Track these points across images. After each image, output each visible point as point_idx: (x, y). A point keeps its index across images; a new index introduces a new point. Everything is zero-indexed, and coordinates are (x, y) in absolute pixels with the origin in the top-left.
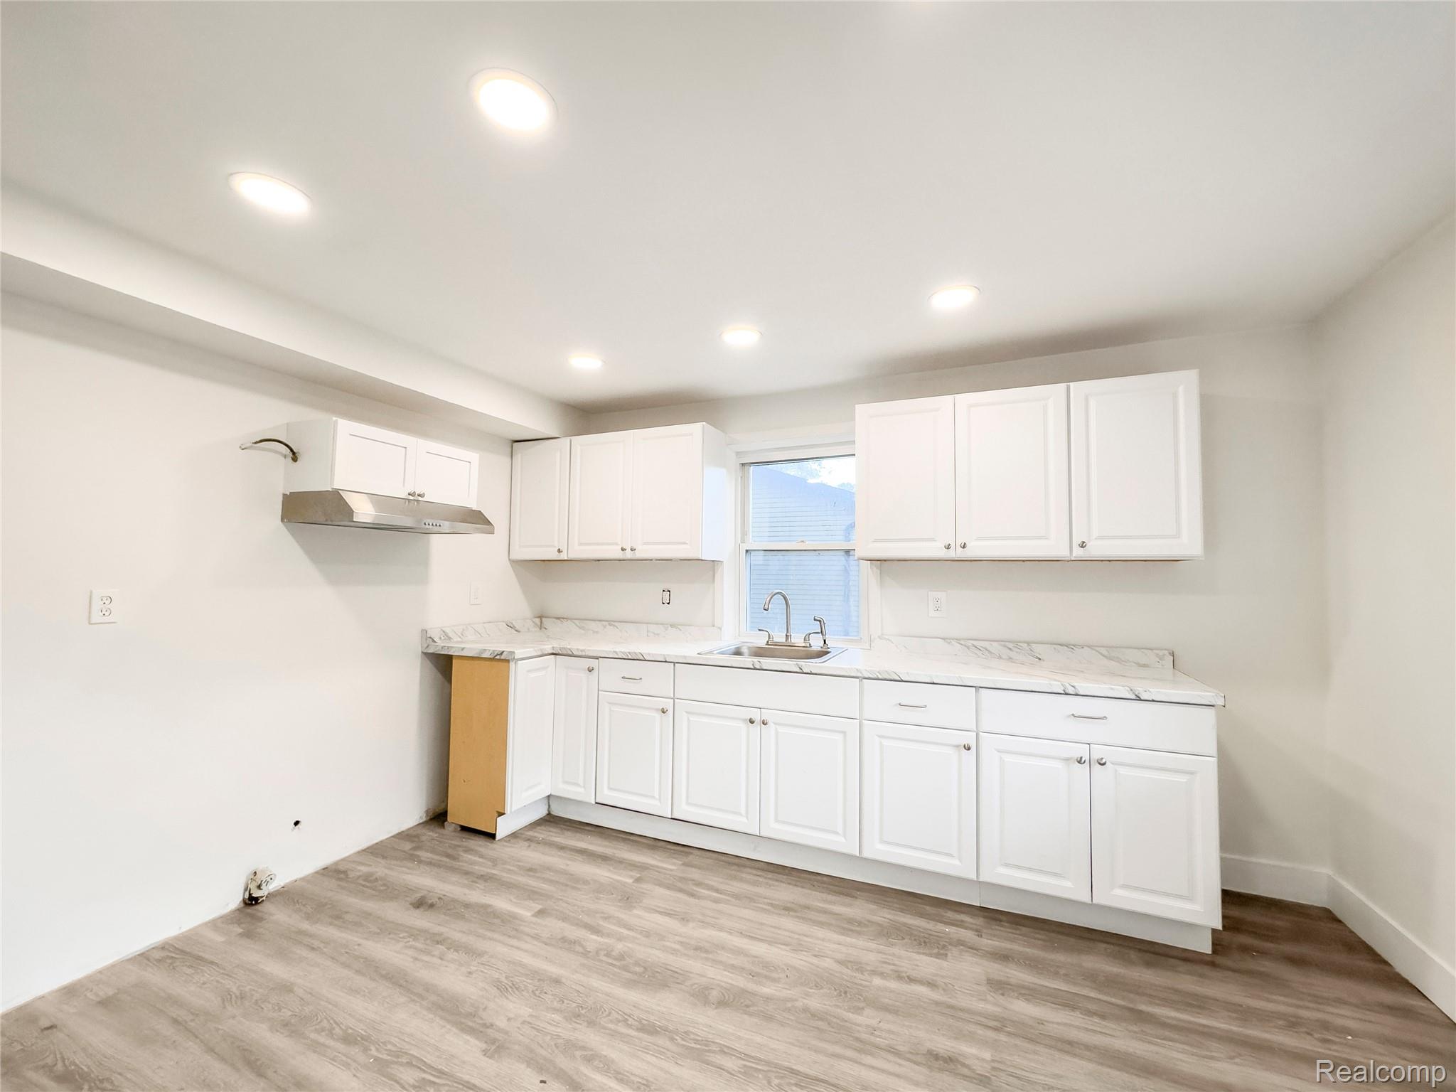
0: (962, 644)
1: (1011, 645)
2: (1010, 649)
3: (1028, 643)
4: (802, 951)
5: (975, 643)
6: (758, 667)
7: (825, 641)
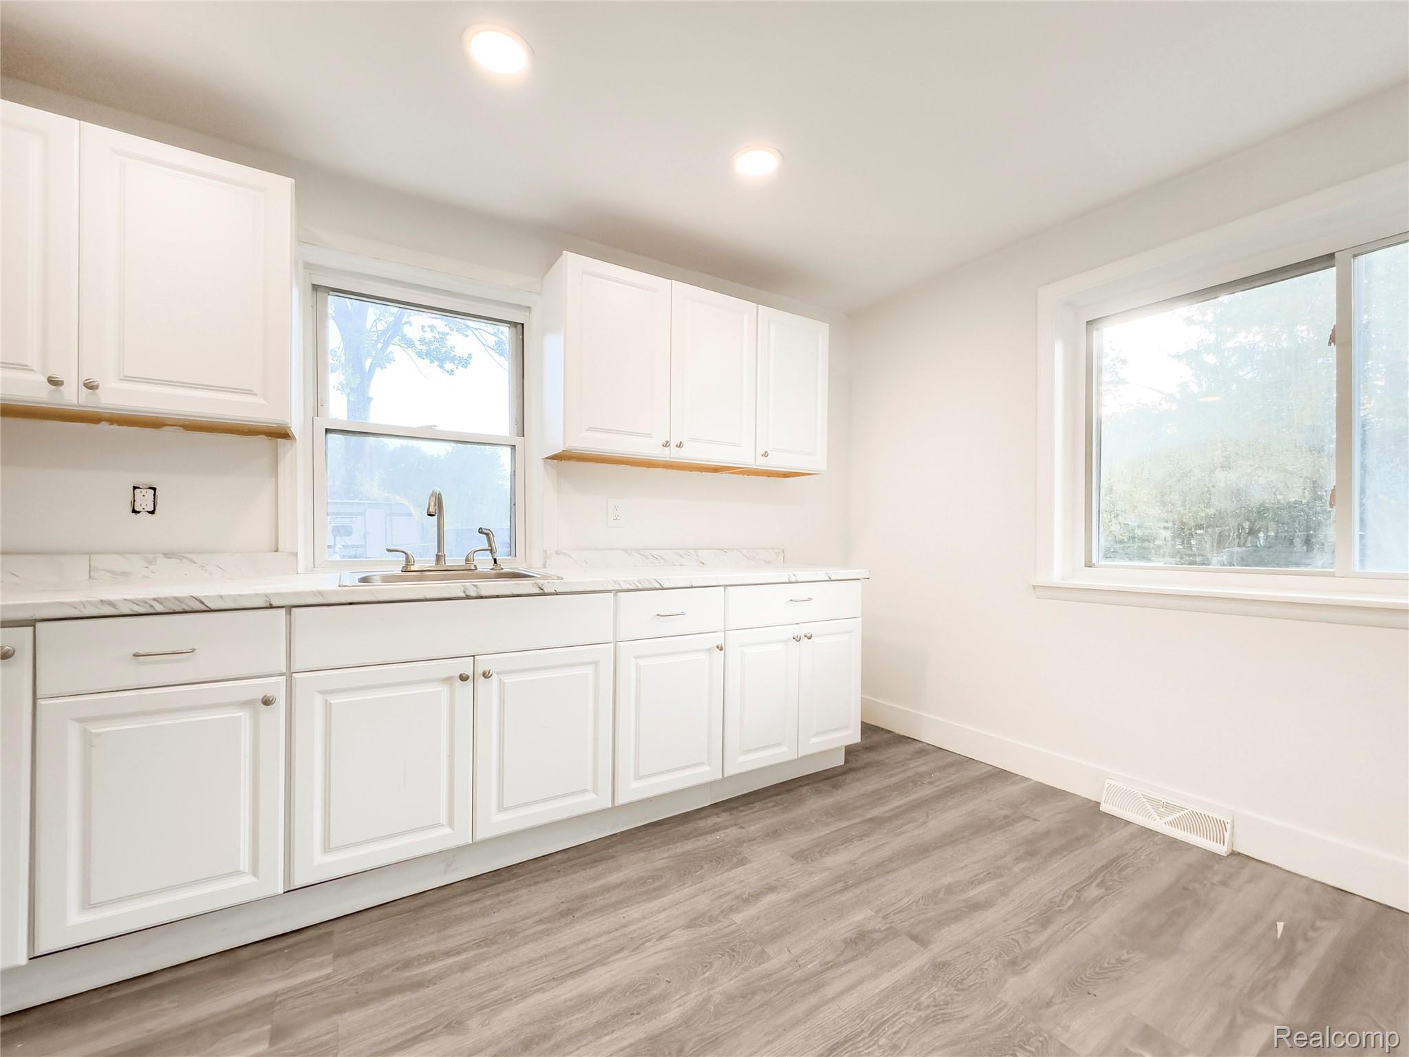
0: (640, 554)
1: (682, 552)
2: (681, 556)
3: (695, 549)
4: (643, 943)
5: (654, 552)
6: (473, 594)
7: (495, 560)
